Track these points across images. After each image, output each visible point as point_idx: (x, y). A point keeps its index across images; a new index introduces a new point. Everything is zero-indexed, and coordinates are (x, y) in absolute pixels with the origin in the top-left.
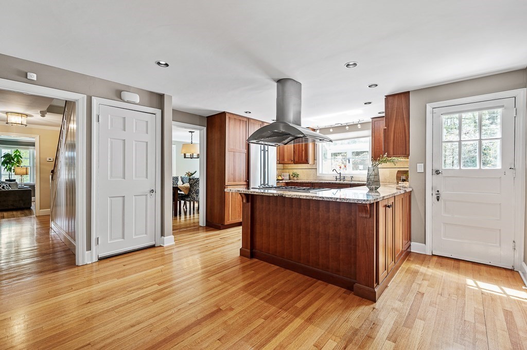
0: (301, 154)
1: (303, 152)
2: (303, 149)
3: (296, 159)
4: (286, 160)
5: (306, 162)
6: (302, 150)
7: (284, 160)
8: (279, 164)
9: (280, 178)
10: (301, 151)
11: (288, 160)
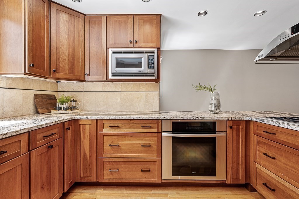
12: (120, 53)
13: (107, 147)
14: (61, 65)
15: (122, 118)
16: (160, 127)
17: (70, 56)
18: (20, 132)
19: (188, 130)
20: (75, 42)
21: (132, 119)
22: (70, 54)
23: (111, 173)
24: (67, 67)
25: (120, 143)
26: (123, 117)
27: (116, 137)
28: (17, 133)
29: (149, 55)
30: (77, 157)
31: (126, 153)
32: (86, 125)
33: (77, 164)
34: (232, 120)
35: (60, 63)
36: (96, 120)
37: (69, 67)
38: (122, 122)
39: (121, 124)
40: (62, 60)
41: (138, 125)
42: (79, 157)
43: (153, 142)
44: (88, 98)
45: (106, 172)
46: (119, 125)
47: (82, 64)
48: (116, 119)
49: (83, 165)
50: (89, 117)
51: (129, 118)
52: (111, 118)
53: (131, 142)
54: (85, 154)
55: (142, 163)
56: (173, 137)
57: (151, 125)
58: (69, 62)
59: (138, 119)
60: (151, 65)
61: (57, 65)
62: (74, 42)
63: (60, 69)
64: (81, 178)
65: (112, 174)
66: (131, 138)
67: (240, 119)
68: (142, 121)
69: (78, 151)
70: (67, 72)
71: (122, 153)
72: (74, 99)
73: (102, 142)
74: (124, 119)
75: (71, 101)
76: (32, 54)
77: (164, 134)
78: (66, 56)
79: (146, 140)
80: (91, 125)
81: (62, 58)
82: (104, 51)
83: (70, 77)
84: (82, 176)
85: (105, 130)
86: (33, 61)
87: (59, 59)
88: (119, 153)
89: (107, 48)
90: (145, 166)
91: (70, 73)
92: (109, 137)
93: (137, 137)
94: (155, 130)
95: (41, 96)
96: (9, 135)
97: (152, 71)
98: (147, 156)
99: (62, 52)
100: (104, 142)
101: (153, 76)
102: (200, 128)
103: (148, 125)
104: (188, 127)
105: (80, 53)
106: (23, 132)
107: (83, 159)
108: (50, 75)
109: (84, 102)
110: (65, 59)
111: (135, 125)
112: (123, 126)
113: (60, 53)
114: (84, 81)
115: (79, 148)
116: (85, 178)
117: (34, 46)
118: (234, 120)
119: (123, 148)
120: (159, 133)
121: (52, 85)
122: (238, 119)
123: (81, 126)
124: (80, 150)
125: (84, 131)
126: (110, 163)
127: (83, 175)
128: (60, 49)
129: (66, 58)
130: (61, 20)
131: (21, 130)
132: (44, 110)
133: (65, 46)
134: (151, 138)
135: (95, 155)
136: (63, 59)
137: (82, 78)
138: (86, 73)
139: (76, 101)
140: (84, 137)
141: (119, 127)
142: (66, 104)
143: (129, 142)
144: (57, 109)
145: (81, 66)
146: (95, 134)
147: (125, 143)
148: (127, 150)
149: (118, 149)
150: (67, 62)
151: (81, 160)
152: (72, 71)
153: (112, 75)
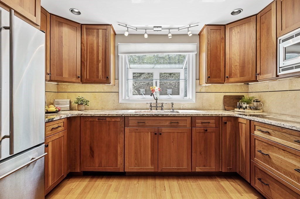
0: (95, 67)
1: (100, 65)
2: (100, 58)
3: (86, 75)
4: (66, 75)
5: (106, 80)
6: (98, 61)
7: (61, 74)
8: (50, 80)
9: (52, 108)
10: (95, 62)
11: (69, 75)
12: (291, 37)
13: (258, 152)
14: (233, 71)
15: (271, 123)
17: (241, 61)
18: (185, 116)
20: (246, 46)
21: (282, 126)
22: (241, 59)
23: (262, 184)
24: (238, 71)
25: (270, 153)
27: (266, 144)
28: (184, 116)
31: (277, 169)
32: (243, 124)
35: (233, 70)
37: (240, 71)
38: (272, 128)
39: (272, 131)
41: (293, 138)
44: (272, 99)
45: (257, 179)
46: (270, 131)
47: (252, 65)
48: (265, 123)
50: (244, 117)
51: (279, 125)
52: (260, 121)
53: (283, 158)
54: (242, 151)
58: (240, 67)
59: (290, 128)
61: (230, 72)
62: (245, 48)
63: (233, 74)
64: (240, 172)
65: (262, 186)
66: (283, 152)
68: (297, 134)
70: (238, 75)
71: (272, 167)
72: (257, 100)
73: (254, 145)
74: (273, 124)
75: (254, 102)
76: (210, 70)
78: (237, 62)
80: (246, 125)
81: (234, 66)
83: (240, 80)
84: (240, 170)
85: (256, 133)
86: (211, 74)
87: (231, 67)
88: (269, 165)
89: (277, 39)
91: (241, 76)
92: (260, 142)
93: (291, 154)
95: (228, 97)
96: (180, 116)
99: (234, 60)
100: (256, 145)
105: (250, 55)
106: (187, 116)
108: (225, 81)
109: (269, 102)
110: (237, 65)
111: (289, 136)
112: (274, 133)
113: (233, 61)
114: (256, 81)
115: (238, 144)
116: (242, 173)
117: (212, 64)
119: (273, 160)
121: (242, 88)
123: (240, 124)
125: (242, 129)
126: (261, 171)
130: (233, 34)
131: (186, 114)
132: (230, 108)
133: (236, 55)
135: (249, 156)
137: (254, 79)
138: (258, 73)
139: (259, 101)
140: (242, 135)
141: (269, 133)
142: (244, 104)
143: (281, 157)
144: (238, 107)
145: (252, 67)
146: (249, 135)
147: (276, 156)
148: (278, 166)
149: (267, 158)
150: (238, 67)
151: (239, 154)
152: (243, 74)
153: (281, 70)
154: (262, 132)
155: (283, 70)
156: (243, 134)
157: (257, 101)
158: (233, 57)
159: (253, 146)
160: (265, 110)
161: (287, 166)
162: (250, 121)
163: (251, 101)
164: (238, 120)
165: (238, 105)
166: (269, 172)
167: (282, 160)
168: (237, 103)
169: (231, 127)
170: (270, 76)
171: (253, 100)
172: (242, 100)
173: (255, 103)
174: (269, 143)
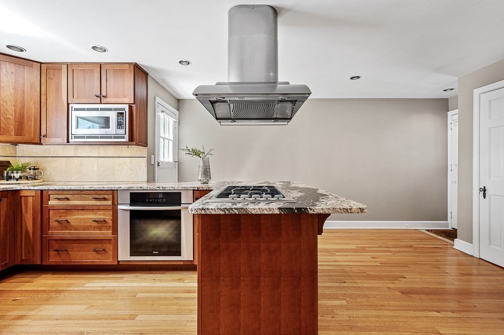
12: (83, 110)
13: (53, 223)
14: (3, 126)
16: (116, 199)
17: (17, 115)
19: (149, 202)
20: (26, 97)
21: (82, 189)
22: (18, 111)
23: (59, 253)
24: (12, 127)
25: (69, 218)
26: (71, 187)
27: (64, 211)
29: (118, 113)
30: (17, 235)
31: (76, 229)
32: (29, 198)
33: (17, 243)
34: (198, 190)
35: (2, 123)
36: (40, 191)
37: (15, 127)
38: (71, 193)
39: (70, 196)
40: (4, 119)
41: (91, 197)
42: (19, 236)
43: (107, 216)
44: (55, 166)
45: (52, 253)
46: (68, 196)
47: (35, 123)
48: (63, 190)
49: (25, 245)
50: (32, 188)
51: (78, 189)
52: (57, 188)
53: (82, 217)
54: (27, 231)
55: (95, 241)
56: (130, 210)
57: (106, 196)
58: (15, 122)
59: (89, 189)
60: (120, 125)
62: (24, 98)
63: (2, 130)
64: (22, 260)
65: (59, 255)
66: (81, 212)
67: (208, 189)
68: (94, 192)
69: (19, 228)
70: (13, 133)
71: (71, 230)
72: (35, 167)
73: (48, 217)
74: (73, 189)
75: (30, 169)
77: (120, 207)
78: (10, 114)
79: (100, 215)
80: (34, 198)
81: (4, 117)
82: (65, 107)
83: (15, 140)
84: (23, 258)
85: (51, 203)
88: (68, 230)
89: (68, 105)
90: (99, 245)
91: (17, 134)
92: (56, 211)
93: (89, 211)
94: (110, 203)
97: (122, 131)
98: (101, 233)
99: (4, 110)
100: (50, 216)
101: (124, 138)
102: (163, 200)
103: (102, 196)
104: (149, 199)
105: (32, 110)
107: (25, 238)
109: (51, 170)
110: (10, 119)
111: (87, 196)
112: (74, 198)
113: (2, 111)
114: (40, 144)
115: (20, 225)
116: (26, 260)
118: (201, 190)
119: (72, 223)
120: (115, 205)
121: (5, 149)
122: (205, 189)
123: (23, 198)
124: (21, 227)
125: (26, 204)
126: (58, 241)
127: (25, 256)
128: (2, 107)
129: (11, 117)
130: (3, 72)
133: (9, 103)
134: (106, 212)
135: (39, 233)
136: (7, 118)
137: (37, 141)
138: (42, 135)
139: (38, 169)
140: (26, 211)
141: (67, 199)
142: (17, 173)
143: (80, 217)
144: (5, 178)
145: (35, 126)
146: (40, 208)
147: (75, 218)
148: (77, 226)
149: (66, 225)
150: (13, 122)
151: (22, 238)
152: (21, 133)
153: (73, 137)
154: (59, 199)
155: (75, 138)
156: (28, 210)
157: (34, 169)
158: (2, 105)
159: (46, 218)
160: (45, 180)
161: (86, 222)
162: (42, 191)
163: (25, 168)
164: (20, 194)
165: (5, 175)
166: (68, 237)
167: (81, 219)
168: (3, 173)
169: (7, 205)
170: (59, 140)
171: (28, 168)
172: (11, 168)
173: (32, 172)
174: (68, 208)
